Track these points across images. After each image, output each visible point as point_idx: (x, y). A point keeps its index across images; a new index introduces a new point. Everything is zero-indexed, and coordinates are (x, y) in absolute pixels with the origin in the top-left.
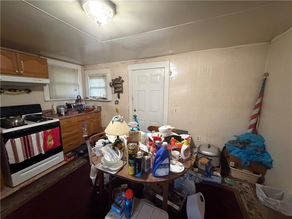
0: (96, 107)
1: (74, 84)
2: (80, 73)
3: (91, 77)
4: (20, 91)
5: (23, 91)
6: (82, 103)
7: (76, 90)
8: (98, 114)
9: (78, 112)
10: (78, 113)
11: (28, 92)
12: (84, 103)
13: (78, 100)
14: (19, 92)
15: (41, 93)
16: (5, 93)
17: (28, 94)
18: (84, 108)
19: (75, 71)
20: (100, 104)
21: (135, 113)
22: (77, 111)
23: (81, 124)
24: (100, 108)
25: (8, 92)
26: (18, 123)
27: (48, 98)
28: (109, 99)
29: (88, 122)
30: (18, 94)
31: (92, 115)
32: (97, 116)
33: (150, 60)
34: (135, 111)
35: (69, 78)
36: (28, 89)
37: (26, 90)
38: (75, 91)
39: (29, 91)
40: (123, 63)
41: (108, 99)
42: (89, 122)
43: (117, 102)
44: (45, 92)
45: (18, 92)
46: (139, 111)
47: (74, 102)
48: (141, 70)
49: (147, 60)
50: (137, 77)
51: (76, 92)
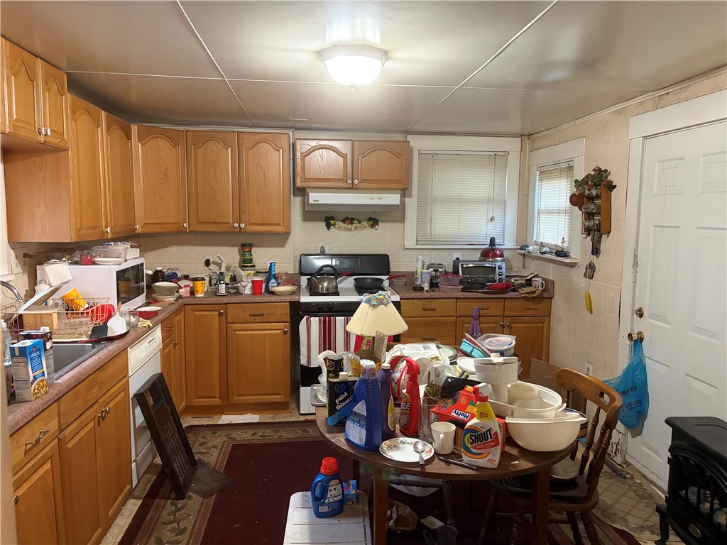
0: (537, 282)
1: (490, 201)
2: (514, 162)
3: (544, 174)
4: (359, 222)
5: (365, 223)
6: (497, 261)
7: (492, 219)
8: (535, 306)
9: (461, 287)
10: (462, 291)
11: (373, 226)
12: (500, 264)
13: (491, 251)
14: (358, 225)
15: (398, 226)
16: (337, 226)
17: (373, 230)
18: (497, 278)
19: (497, 159)
20: (550, 272)
21: (640, 326)
22: (461, 284)
23: (467, 325)
24: (548, 286)
25: (341, 224)
26: (327, 289)
27: (410, 243)
28: (575, 255)
29: (494, 325)
30: (356, 228)
31: (508, 304)
32: (530, 313)
33: (707, 83)
34: (640, 314)
35: (477, 183)
36: (373, 218)
37: (370, 219)
38: (489, 223)
39: (374, 222)
40: (619, 112)
41: (571, 254)
42: (496, 326)
43: (591, 271)
44: (406, 223)
45: (356, 224)
46: (653, 316)
47: (477, 256)
48: (672, 135)
49: (697, 86)
50: (657, 164)
51: (491, 225)
